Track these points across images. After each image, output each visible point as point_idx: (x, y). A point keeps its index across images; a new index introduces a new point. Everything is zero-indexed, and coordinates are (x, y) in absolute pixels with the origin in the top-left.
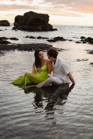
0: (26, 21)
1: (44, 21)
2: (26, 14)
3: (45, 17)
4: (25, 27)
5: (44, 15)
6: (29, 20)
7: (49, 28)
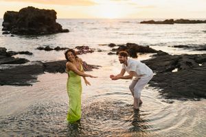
0: (24, 21)
1: (49, 19)
2: (23, 10)
3: (50, 14)
4: (23, 29)
5: (48, 11)
6: (29, 19)
7: (57, 29)
